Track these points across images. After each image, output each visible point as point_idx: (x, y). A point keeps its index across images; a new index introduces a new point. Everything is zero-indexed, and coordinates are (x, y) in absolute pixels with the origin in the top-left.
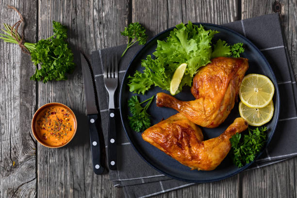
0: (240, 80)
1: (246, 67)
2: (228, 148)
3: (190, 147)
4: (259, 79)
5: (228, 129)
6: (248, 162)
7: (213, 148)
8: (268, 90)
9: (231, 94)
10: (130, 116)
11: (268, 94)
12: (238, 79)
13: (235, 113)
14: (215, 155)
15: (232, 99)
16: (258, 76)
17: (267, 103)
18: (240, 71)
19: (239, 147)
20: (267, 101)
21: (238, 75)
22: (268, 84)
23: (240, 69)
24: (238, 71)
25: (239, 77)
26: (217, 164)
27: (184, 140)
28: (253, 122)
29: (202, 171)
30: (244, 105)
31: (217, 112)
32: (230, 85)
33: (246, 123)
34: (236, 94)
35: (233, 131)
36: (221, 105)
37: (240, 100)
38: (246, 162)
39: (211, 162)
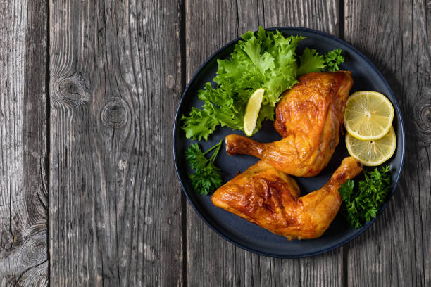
0: (343, 103)
1: (349, 84)
2: (338, 202)
3: (282, 208)
4: (371, 97)
5: (335, 176)
6: (368, 220)
7: (316, 205)
8: (384, 112)
9: (333, 125)
10: (191, 174)
11: (385, 118)
12: (340, 102)
13: (341, 152)
14: (321, 216)
15: (334, 132)
16: (368, 93)
17: (385, 131)
18: (342, 90)
19: (352, 199)
20: (384, 127)
21: (339, 96)
22: (384, 103)
23: (342, 87)
24: (340, 90)
25: (341, 99)
26: (324, 228)
27: (273, 199)
28: (367, 161)
29: (304, 241)
30: (353, 138)
31: (316, 153)
32: (330, 113)
33: (359, 164)
34: (340, 124)
35: (341, 178)
36: (320, 142)
37: (346, 132)
38: (365, 219)
39: (316, 226)
